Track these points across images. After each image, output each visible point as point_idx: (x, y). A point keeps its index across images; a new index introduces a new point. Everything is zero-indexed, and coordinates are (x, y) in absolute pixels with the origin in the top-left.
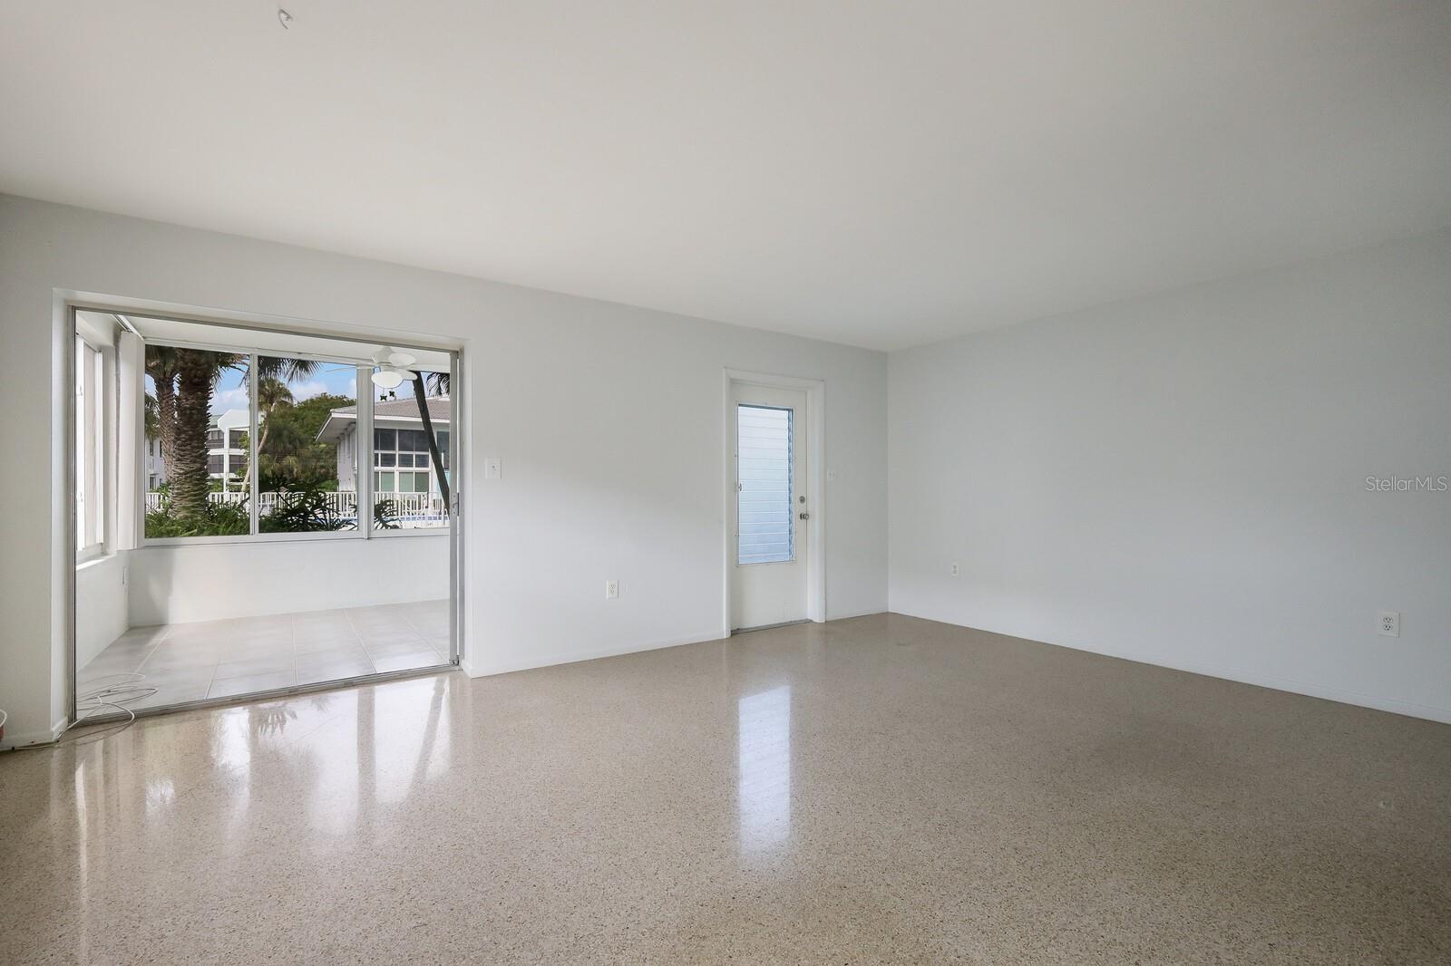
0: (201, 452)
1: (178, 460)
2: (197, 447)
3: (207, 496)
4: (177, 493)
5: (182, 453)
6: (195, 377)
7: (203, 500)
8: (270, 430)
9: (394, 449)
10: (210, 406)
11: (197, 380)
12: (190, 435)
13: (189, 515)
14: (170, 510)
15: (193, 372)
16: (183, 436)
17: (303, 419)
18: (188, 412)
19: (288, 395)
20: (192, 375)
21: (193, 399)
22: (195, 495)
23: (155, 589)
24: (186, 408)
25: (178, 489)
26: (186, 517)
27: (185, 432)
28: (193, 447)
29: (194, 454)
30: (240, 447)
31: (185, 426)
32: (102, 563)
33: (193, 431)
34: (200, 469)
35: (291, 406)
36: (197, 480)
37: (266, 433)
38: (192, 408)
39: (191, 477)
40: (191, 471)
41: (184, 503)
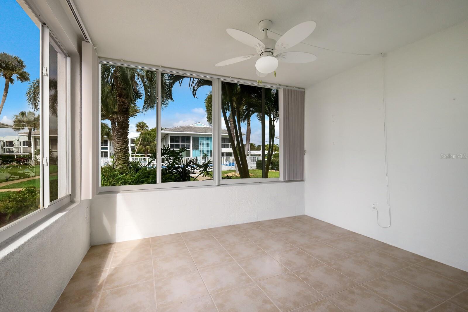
0: (126, 140)
1: (118, 144)
2: (124, 138)
3: (128, 159)
4: (117, 158)
5: (119, 141)
6: (124, 108)
7: (127, 160)
8: (142, 138)
9: (179, 143)
10: (129, 121)
11: (124, 110)
12: (122, 133)
13: (121, 167)
14: (115, 165)
15: (123, 106)
16: (119, 133)
17: (151, 135)
18: (121, 123)
19: (147, 127)
20: (122, 108)
21: (123, 118)
22: (124, 159)
23: (106, 222)
24: (120, 122)
25: (118, 156)
26: (120, 168)
27: (120, 132)
28: (123, 138)
29: (123, 141)
30: (133, 144)
31: (120, 129)
32: (64, 215)
33: (123, 131)
34: (125, 148)
35: (148, 130)
36: (125, 152)
37: (141, 139)
38: (123, 122)
39: (122, 151)
40: (122, 149)
41: (120, 162)
